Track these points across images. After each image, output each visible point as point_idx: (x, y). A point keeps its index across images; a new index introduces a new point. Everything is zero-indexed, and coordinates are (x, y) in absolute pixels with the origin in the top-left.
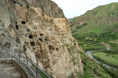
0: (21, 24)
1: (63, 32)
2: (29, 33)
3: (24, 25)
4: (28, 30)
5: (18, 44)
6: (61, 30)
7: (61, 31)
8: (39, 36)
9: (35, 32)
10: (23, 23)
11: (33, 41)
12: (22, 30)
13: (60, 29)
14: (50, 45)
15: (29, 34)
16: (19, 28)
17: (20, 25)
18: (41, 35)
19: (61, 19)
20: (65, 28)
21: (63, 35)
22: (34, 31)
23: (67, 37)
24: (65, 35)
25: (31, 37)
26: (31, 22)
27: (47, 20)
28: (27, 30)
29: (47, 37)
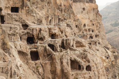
0: (10, 12)
1: (91, 32)
2: (26, 31)
3: (17, 15)
4: (25, 26)
5: (7, 54)
6: (87, 28)
7: (86, 30)
8: (48, 39)
9: (40, 30)
10: (15, 10)
11: (35, 50)
12: (13, 26)
13: (85, 25)
14: (73, 59)
15: (28, 33)
16: (6, 22)
17: (9, 14)
18: (53, 36)
19: (87, 4)
20: (94, 23)
21: (91, 37)
22: (38, 27)
23: (99, 43)
24: (94, 39)
25: (31, 40)
26: (31, 8)
27: (60, 6)
28: (23, 25)
29: (65, 42)
